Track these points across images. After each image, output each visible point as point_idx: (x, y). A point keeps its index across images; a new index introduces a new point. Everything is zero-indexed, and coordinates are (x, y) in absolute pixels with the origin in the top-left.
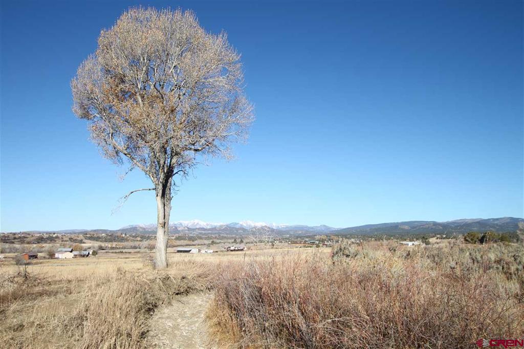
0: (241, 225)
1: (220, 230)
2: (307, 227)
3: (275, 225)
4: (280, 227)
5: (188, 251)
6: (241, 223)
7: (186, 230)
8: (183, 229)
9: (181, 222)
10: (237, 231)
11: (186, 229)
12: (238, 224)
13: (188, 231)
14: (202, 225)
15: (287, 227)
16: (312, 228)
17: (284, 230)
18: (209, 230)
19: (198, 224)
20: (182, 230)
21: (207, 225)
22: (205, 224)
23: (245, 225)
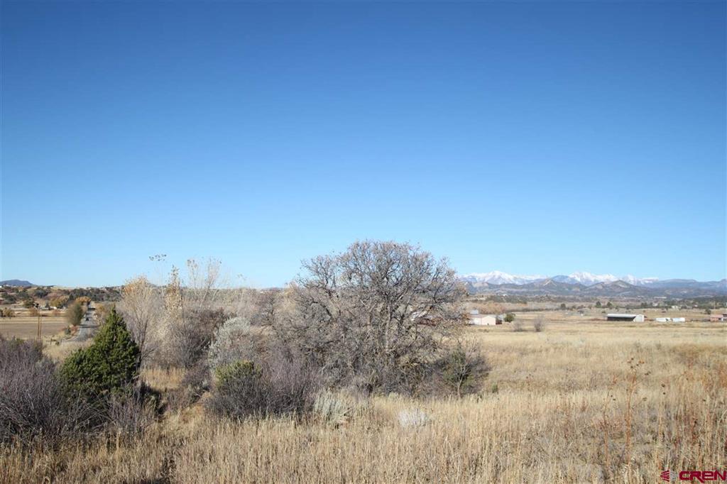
0: (573, 280)
1: (541, 287)
2: (695, 282)
3: (632, 279)
4: (642, 283)
5: (631, 319)
6: (571, 276)
7: (486, 287)
8: (481, 285)
9: (474, 274)
10: (570, 289)
11: (486, 285)
12: (567, 277)
13: (490, 288)
14: (507, 278)
15: (655, 283)
16: (706, 284)
17: (652, 287)
18: (523, 286)
19: (500, 278)
20: (480, 288)
21: (515, 279)
22: (511, 277)
23: (579, 279)
